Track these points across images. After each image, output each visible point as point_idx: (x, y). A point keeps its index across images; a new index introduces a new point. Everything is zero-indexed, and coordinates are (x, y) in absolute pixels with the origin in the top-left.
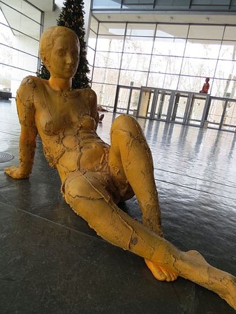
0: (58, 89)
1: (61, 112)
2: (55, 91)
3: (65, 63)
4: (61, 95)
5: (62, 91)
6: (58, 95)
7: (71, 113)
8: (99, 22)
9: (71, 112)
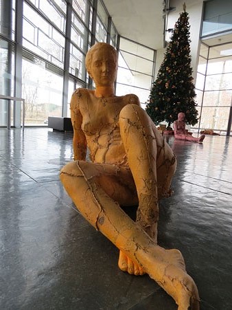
0: (100, 96)
1: (99, 114)
2: (97, 98)
3: (101, 72)
4: (101, 101)
5: (103, 97)
6: (99, 101)
7: (109, 116)
8: (210, 47)
9: (109, 114)
